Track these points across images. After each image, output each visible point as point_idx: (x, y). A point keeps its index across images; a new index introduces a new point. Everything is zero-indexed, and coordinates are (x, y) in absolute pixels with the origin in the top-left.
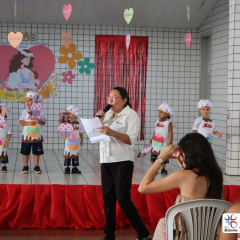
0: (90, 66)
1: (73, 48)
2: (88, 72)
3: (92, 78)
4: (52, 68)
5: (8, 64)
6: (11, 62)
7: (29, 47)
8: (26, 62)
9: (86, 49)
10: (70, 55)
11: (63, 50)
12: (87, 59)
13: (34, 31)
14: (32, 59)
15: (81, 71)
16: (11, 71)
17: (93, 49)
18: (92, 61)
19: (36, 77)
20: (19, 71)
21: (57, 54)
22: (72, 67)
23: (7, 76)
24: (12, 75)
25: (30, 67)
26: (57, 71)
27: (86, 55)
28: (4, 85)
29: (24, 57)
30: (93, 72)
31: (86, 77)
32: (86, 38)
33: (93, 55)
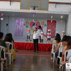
8: (35, 24)
9: (46, 22)
11: (42, 23)
18: (47, 25)
21: (41, 23)
25: (36, 25)
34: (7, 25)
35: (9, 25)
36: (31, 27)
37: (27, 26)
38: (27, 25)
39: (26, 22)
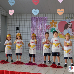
6: (65, 26)
7: (70, 21)
8: (69, 26)
13: (72, 16)
14: (71, 25)
16: (64, 29)
19: (73, 31)
20: (67, 29)
23: (63, 31)
24: (65, 30)
25: (71, 28)
28: (62, 33)
29: (69, 24)
34: (17, 28)
36: (62, 31)
37: (52, 29)
38: (53, 27)
39: (51, 23)
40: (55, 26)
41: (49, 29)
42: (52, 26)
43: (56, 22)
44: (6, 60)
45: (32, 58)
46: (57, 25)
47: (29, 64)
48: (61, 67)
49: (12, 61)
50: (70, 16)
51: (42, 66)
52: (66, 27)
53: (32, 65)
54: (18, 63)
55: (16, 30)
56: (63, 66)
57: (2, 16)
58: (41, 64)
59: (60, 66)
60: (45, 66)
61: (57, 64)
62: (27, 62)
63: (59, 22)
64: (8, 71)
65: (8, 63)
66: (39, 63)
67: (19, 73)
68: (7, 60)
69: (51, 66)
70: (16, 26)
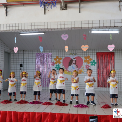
0: (95, 63)
1: (89, 57)
2: (94, 65)
3: (96, 67)
4: (82, 64)
5: (68, 63)
7: (75, 57)
8: (74, 62)
9: (93, 57)
10: (88, 60)
11: (86, 58)
12: (94, 61)
13: (76, 52)
15: (92, 64)
16: (69, 65)
17: (96, 57)
18: (95, 61)
19: (77, 67)
21: (84, 59)
22: (89, 63)
25: (75, 64)
26: (84, 65)
27: (93, 59)
30: (96, 65)
31: (94, 67)
32: (93, 54)
33: (95, 59)
34: (21, 65)
35: (24, 66)
36: (67, 67)
37: (57, 65)
38: (58, 63)
39: (55, 59)
40: (60, 62)
41: (53, 65)
42: (56, 63)
43: (61, 59)
44: (9, 100)
45: (37, 95)
46: (61, 61)
47: (33, 103)
48: (67, 105)
49: (16, 100)
50: (74, 52)
51: (47, 104)
52: (70, 63)
53: (37, 103)
54: (22, 102)
55: (19, 67)
56: (68, 103)
57: (5, 52)
58: (46, 102)
59: (66, 103)
60: (50, 104)
61: (62, 101)
62: (31, 101)
63: (63, 58)
64: (11, 112)
65: (11, 102)
66: (44, 101)
67: (23, 113)
68: (11, 100)
69: (56, 104)
70: (19, 63)
